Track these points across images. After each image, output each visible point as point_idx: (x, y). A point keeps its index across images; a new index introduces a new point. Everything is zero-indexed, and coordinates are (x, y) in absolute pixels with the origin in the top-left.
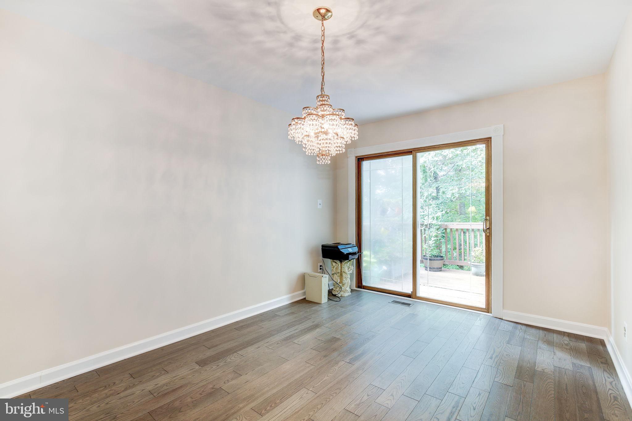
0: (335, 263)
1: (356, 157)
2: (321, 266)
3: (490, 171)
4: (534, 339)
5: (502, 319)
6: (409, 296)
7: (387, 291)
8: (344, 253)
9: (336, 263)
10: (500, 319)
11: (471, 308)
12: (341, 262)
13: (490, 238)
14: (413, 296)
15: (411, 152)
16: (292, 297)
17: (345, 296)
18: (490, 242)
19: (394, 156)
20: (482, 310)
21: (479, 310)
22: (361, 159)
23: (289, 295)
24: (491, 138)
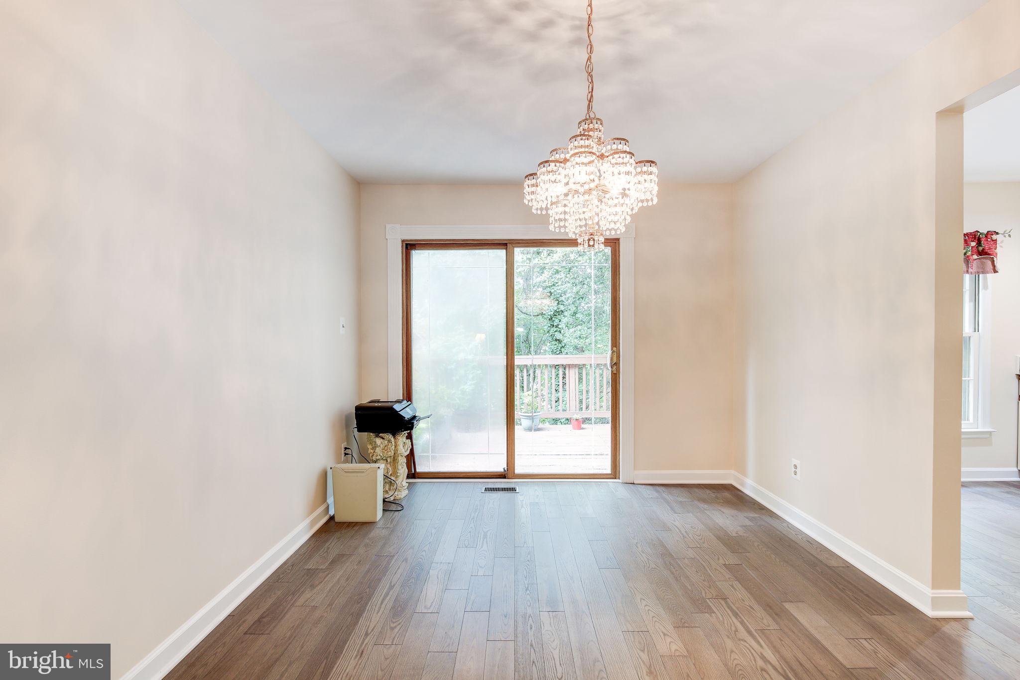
0: (382, 440)
1: (403, 241)
2: (346, 448)
3: (617, 284)
4: (686, 500)
5: (634, 483)
6: (502, 476)
7: (462, 475)
8: (405, 418)
9: (383, 438)
10: (631, 483)
11: (593, 477)
12: (394, 435)
13: (618, 376)
14: (510, 476)
15: (506, 244)
16: (312, 524)
17: (402, 497)
18: (618, 381)
19: (475, 248)
20: (607, 477)
21: (604, 477)
22: (411, 245)
23: (308, 521)
24: (618, 239)
